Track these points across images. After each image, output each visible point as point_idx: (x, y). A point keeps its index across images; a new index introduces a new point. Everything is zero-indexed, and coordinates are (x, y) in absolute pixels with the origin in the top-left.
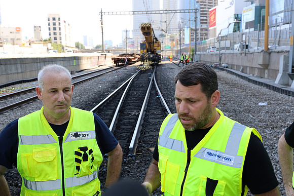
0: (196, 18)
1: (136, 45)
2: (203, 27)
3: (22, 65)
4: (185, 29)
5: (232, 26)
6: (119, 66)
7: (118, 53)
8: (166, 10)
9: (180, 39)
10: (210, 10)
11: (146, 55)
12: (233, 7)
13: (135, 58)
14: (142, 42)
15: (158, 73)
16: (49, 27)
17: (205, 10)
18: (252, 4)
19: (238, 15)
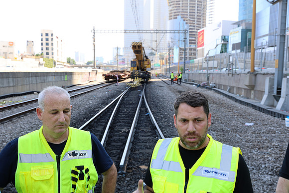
0: (185, 38)
1: (126, 62)
2: (191, 47)
3: (14, 79)
4: (175, 48)
5: (219, 47)
6: (109, 82)
7: (108, 70)
8: (157, 30)
9: (170, 58)
10: (199, 31)
11: (137, 73)
12: (221, 29)
13: (126, 75)
14: (133, 60)
15: (148, 90)
16: (42, 42)
17: (193, 30)
18: (238, 26)
19: (225, 36)
